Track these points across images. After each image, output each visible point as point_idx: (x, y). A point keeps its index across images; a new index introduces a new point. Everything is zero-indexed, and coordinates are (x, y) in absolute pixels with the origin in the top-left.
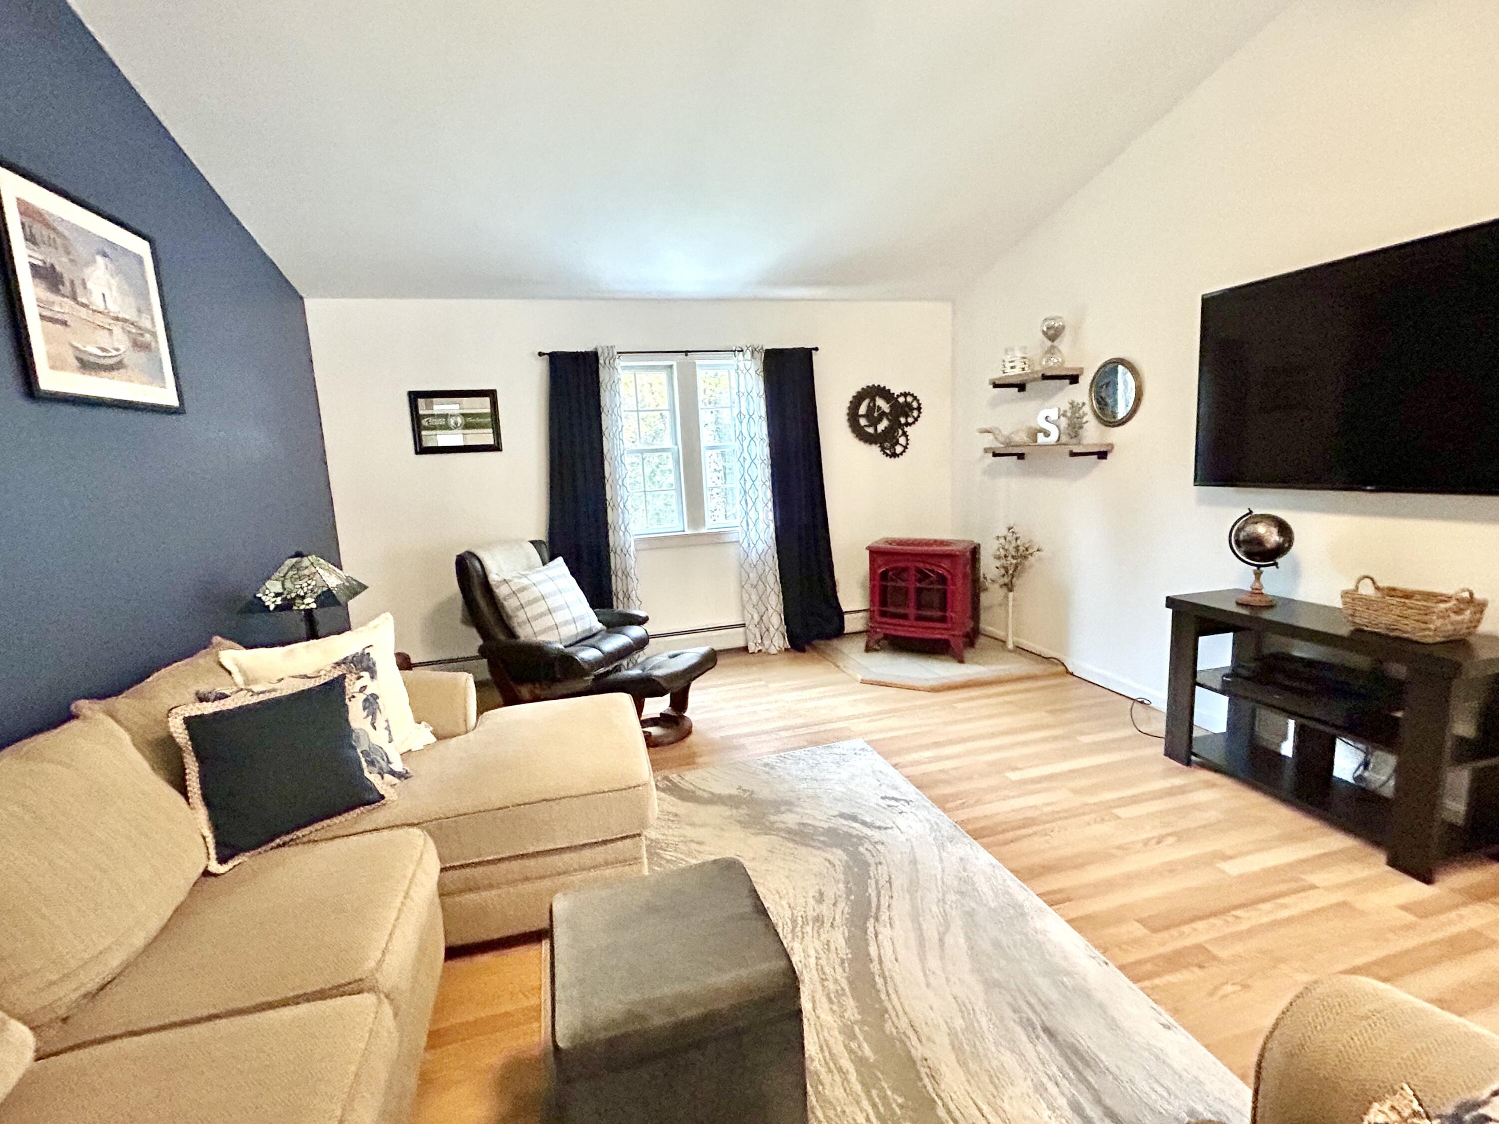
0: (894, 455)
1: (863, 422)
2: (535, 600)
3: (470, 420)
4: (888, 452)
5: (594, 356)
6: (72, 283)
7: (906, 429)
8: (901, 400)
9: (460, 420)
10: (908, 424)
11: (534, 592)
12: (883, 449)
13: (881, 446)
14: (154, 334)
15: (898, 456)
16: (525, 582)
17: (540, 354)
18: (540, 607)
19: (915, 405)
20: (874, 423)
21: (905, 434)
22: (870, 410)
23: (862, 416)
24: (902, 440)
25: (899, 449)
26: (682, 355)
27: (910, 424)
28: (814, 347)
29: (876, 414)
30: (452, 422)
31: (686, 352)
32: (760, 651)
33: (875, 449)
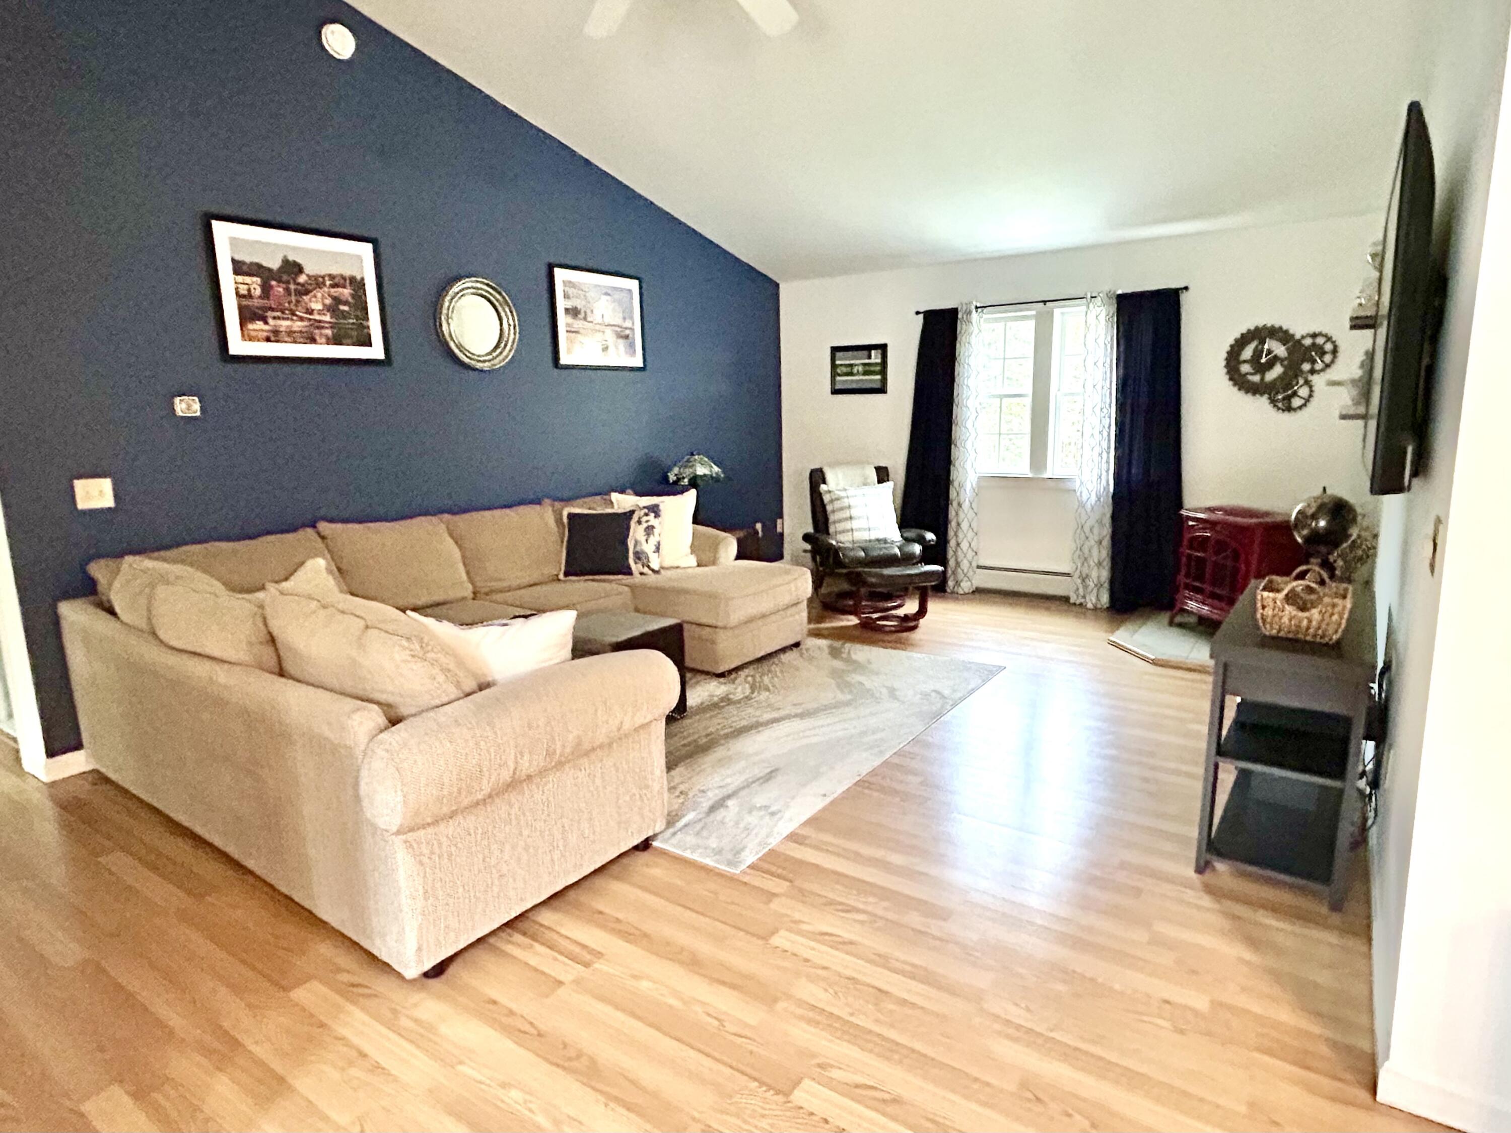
0: (1289, 409)
1: (1245, 368)
2: (842, 509)
3: (867, 368)
4: (1280, 405)
5: (954, 312)
6: (585, 312)
7: (1310, 377)
8: (1308, 342)
9: (861, 369)
10: (1313, 371)
11: (845, 502)
12: (1273, 401)
13: (1270, 398)
14: (632, 329)
15: (1295, 410)
16: (842, 494)
17: (918, 313)
18: (846, 514)
19: (1329, 347)
20: (1262, 369)
21: (1307, 382)
22: (1257, 354)
23: (1245, 362)
24: (1304, 392)
25: (1296, 402)
26: (1042, 304)
27: (1318, 372)
28: (1182, 286)
29: (1263, 360)
30: (855, 370)
31: (1045, 302)
32: (1081, 604)
33: (1263, 401)
